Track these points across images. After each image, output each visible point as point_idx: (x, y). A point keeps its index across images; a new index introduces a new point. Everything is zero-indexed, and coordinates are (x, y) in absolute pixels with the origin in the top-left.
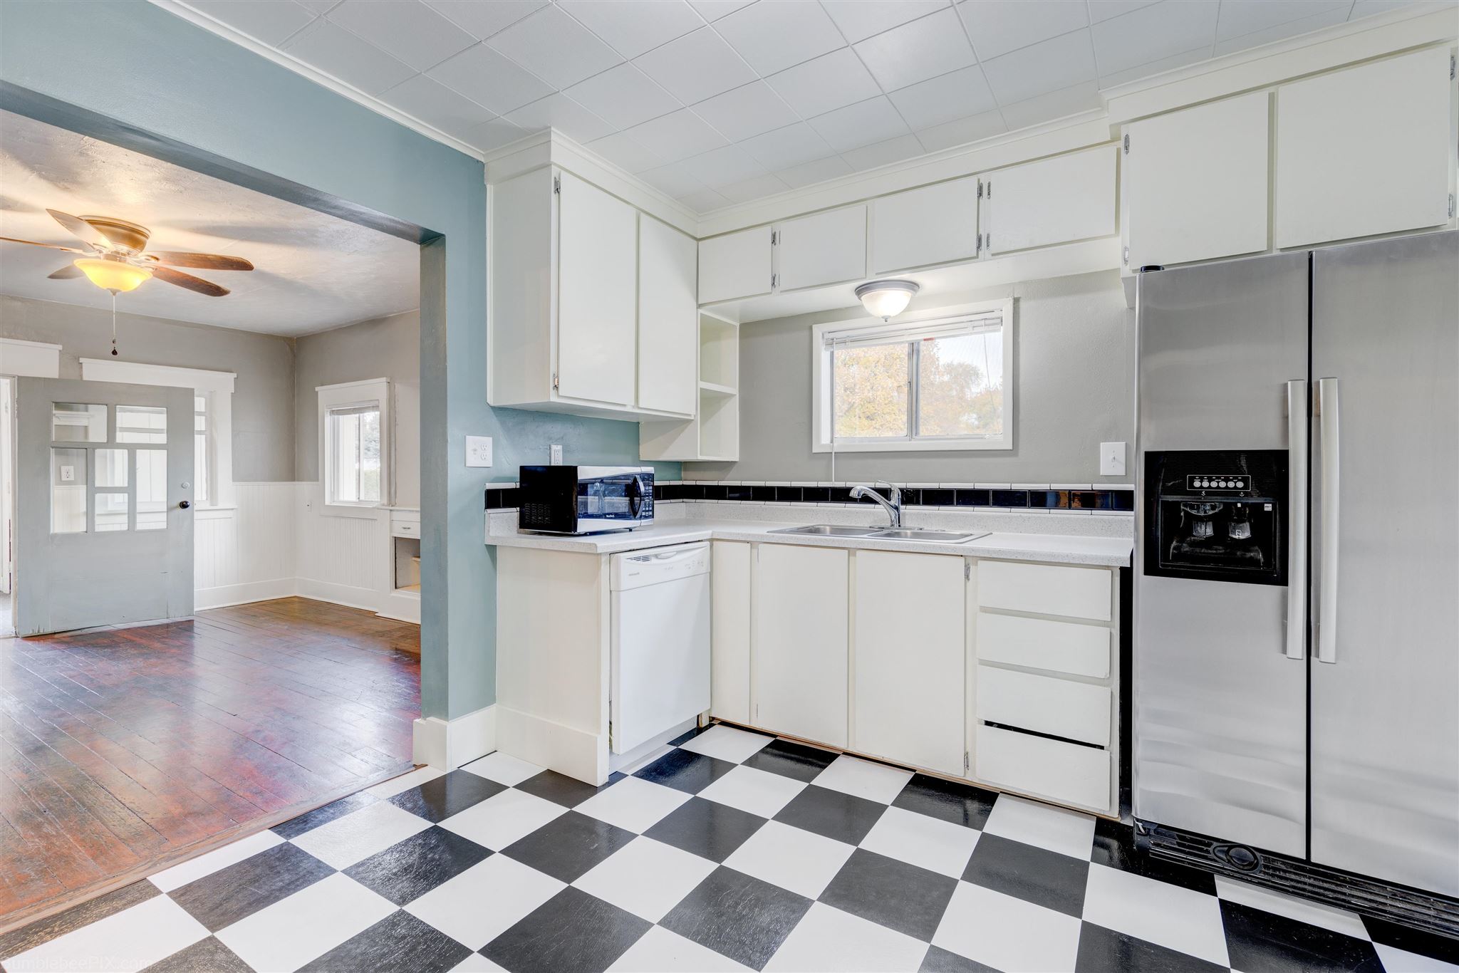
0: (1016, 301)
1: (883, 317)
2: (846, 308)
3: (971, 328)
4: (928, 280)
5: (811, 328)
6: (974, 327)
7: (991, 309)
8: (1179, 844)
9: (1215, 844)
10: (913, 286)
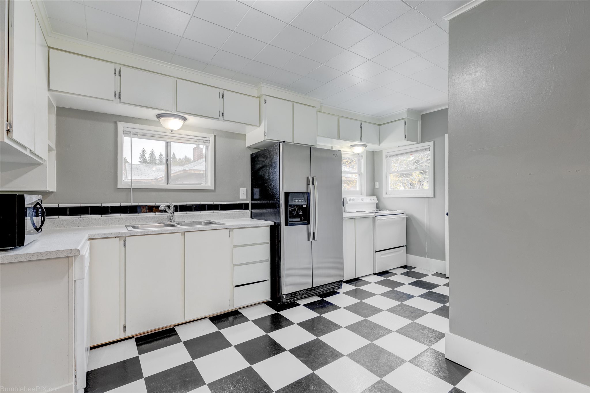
0: (215, 136)
1: (170, 130)
2: (139, 119)
3: (198, 142)
4: (192, 120)
5: (116, 123)
6: (199, 142)
7: (206, 137)
8: (291, 297)
9: (297, 293)
10: (184, 119)
